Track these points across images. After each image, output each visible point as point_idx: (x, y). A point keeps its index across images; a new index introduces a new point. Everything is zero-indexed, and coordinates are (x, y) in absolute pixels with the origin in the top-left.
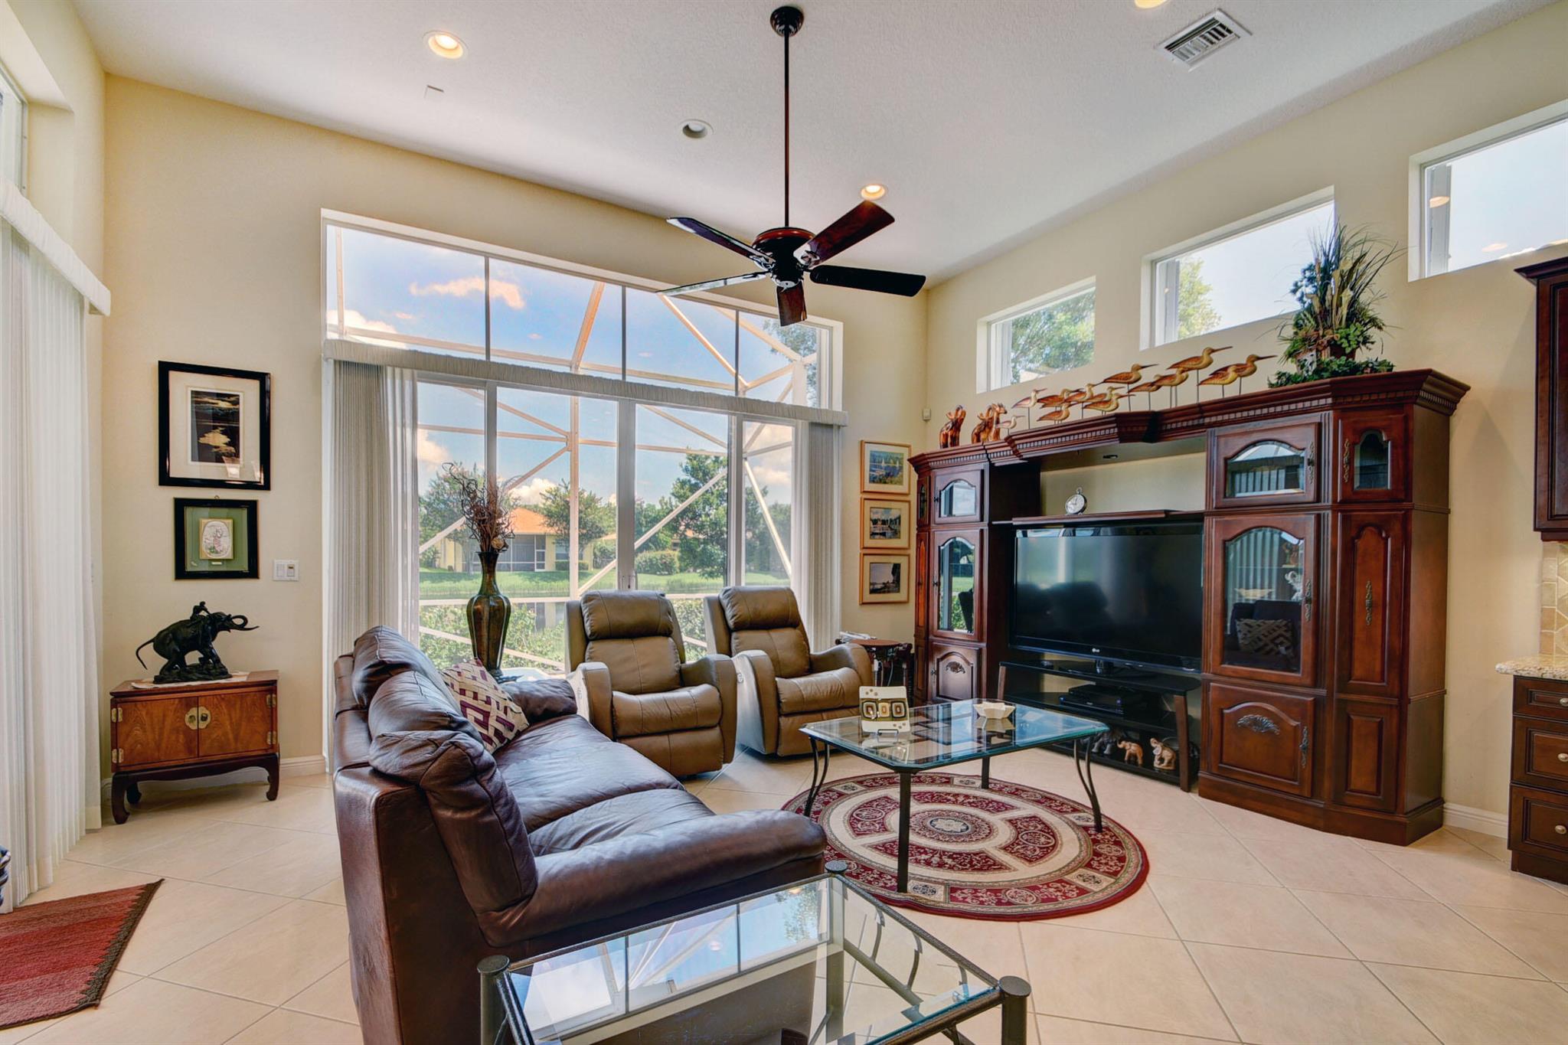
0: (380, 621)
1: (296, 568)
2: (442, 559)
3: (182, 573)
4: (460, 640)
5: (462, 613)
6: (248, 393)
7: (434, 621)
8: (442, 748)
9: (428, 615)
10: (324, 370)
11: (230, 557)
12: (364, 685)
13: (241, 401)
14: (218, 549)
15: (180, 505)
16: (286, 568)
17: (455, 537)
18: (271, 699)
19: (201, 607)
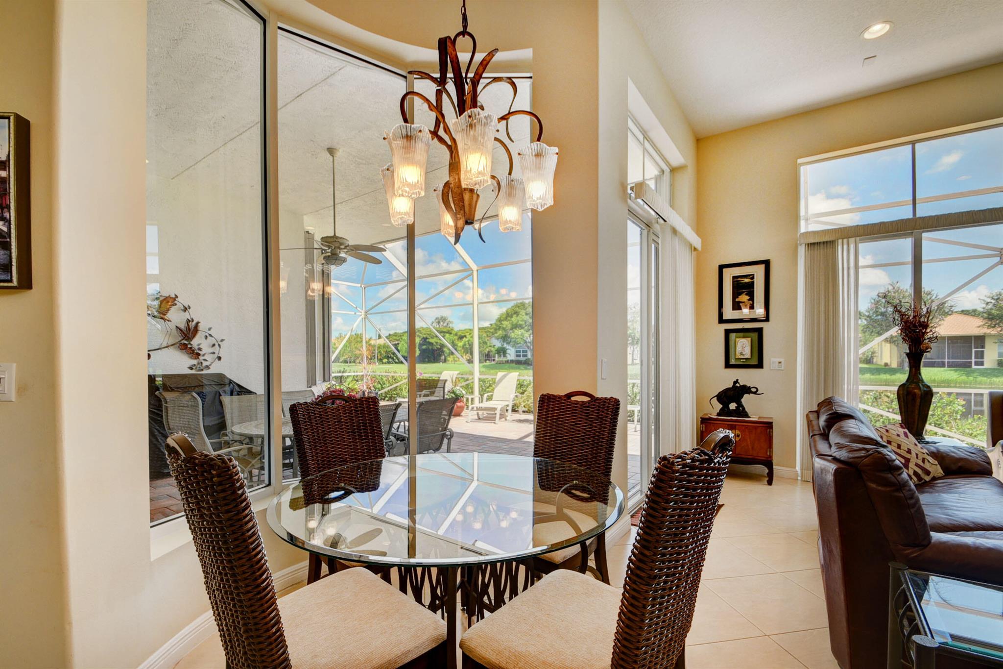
0: (833, 393)
1: (783, 363)
2: (879, 358)
3: (728, 365)
4: (892, 416)
5: (894, 397)
6: (758, 272)
7: (871, 400)
8: (871, 452)
9: (865, 397)
10: (799, 250)
11: (749, 357)
12: (826, 423)
13: (755, 277)
14: (744, 353)
15: (728, 332)
16: (777, 364)
17: (891, 340)
18: (770, 431)
19: (736, 382)
